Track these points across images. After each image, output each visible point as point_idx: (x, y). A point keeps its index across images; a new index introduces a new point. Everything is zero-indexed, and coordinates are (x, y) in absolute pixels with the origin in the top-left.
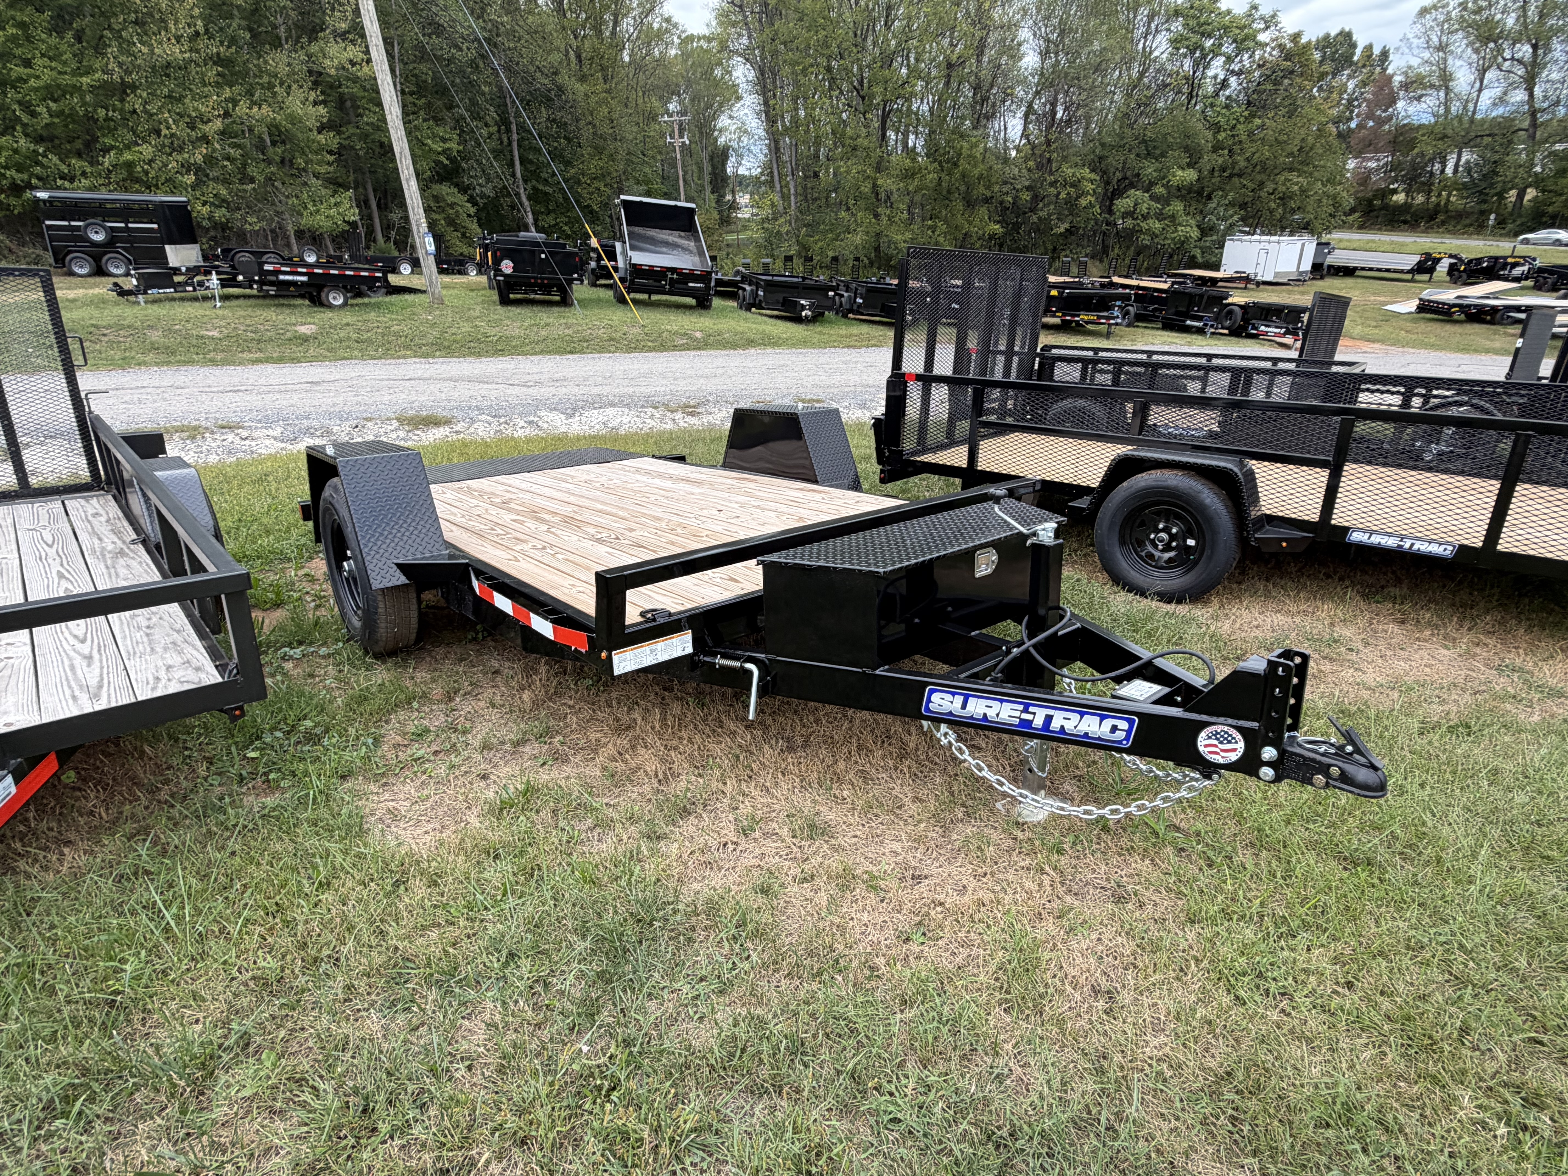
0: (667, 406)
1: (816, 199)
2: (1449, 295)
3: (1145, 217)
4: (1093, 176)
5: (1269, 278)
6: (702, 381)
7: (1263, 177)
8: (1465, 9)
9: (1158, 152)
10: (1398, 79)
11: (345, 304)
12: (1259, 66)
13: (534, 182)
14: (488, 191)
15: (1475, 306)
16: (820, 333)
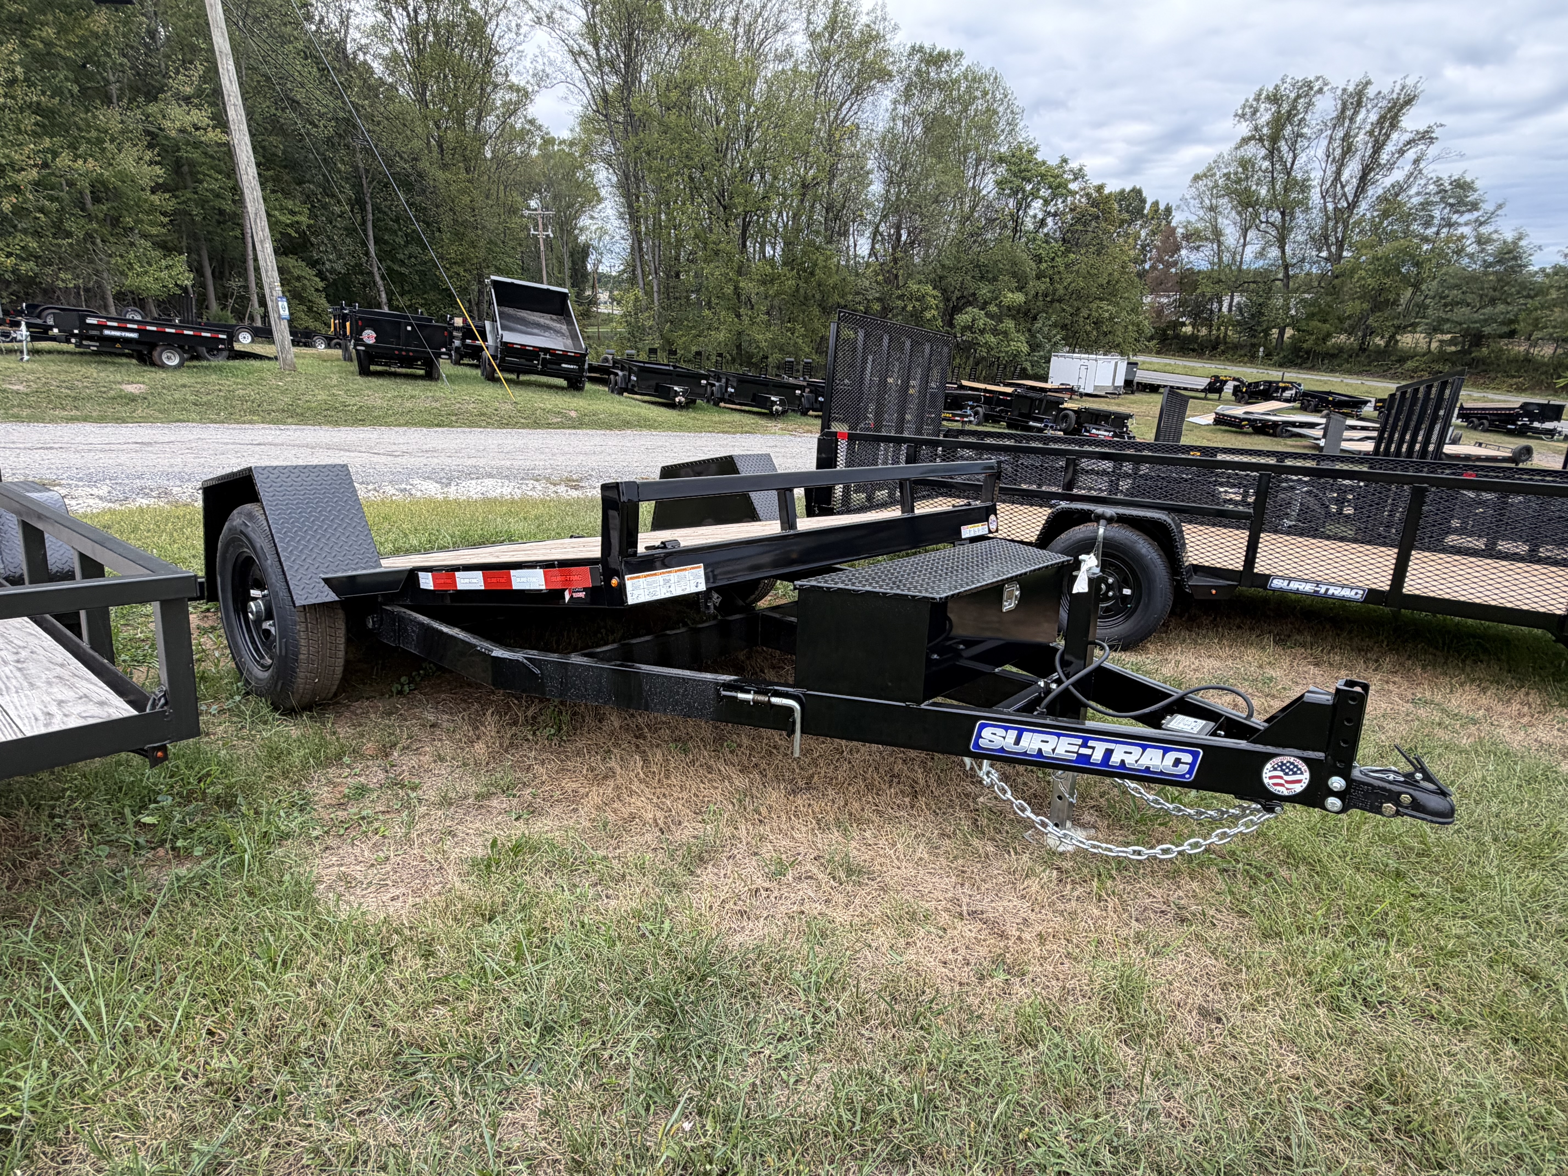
0: (548, 479)
1: (676, 298)
2: (1239, 411)
3: (982, 332)
4: (935, 292)
5: (1090, 390)
6: (581, 457)
7: (1080, 304)
8: (1228, 179)
9: (990, 276)
10: (1180, 231)
11: (180, 365)
12: (1071, 210)
13: (389, 263)
14: (339, 266)
15: (1260, 420)
16: (694, 418)
